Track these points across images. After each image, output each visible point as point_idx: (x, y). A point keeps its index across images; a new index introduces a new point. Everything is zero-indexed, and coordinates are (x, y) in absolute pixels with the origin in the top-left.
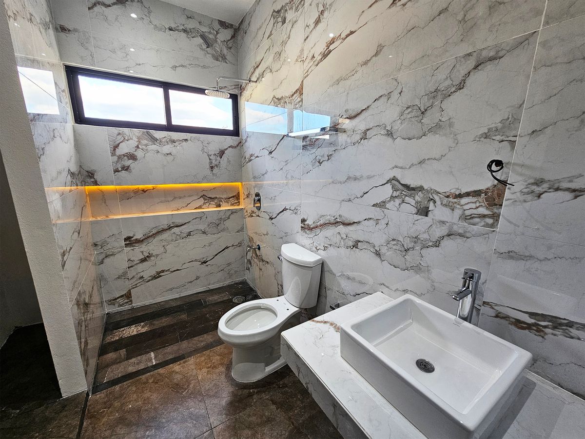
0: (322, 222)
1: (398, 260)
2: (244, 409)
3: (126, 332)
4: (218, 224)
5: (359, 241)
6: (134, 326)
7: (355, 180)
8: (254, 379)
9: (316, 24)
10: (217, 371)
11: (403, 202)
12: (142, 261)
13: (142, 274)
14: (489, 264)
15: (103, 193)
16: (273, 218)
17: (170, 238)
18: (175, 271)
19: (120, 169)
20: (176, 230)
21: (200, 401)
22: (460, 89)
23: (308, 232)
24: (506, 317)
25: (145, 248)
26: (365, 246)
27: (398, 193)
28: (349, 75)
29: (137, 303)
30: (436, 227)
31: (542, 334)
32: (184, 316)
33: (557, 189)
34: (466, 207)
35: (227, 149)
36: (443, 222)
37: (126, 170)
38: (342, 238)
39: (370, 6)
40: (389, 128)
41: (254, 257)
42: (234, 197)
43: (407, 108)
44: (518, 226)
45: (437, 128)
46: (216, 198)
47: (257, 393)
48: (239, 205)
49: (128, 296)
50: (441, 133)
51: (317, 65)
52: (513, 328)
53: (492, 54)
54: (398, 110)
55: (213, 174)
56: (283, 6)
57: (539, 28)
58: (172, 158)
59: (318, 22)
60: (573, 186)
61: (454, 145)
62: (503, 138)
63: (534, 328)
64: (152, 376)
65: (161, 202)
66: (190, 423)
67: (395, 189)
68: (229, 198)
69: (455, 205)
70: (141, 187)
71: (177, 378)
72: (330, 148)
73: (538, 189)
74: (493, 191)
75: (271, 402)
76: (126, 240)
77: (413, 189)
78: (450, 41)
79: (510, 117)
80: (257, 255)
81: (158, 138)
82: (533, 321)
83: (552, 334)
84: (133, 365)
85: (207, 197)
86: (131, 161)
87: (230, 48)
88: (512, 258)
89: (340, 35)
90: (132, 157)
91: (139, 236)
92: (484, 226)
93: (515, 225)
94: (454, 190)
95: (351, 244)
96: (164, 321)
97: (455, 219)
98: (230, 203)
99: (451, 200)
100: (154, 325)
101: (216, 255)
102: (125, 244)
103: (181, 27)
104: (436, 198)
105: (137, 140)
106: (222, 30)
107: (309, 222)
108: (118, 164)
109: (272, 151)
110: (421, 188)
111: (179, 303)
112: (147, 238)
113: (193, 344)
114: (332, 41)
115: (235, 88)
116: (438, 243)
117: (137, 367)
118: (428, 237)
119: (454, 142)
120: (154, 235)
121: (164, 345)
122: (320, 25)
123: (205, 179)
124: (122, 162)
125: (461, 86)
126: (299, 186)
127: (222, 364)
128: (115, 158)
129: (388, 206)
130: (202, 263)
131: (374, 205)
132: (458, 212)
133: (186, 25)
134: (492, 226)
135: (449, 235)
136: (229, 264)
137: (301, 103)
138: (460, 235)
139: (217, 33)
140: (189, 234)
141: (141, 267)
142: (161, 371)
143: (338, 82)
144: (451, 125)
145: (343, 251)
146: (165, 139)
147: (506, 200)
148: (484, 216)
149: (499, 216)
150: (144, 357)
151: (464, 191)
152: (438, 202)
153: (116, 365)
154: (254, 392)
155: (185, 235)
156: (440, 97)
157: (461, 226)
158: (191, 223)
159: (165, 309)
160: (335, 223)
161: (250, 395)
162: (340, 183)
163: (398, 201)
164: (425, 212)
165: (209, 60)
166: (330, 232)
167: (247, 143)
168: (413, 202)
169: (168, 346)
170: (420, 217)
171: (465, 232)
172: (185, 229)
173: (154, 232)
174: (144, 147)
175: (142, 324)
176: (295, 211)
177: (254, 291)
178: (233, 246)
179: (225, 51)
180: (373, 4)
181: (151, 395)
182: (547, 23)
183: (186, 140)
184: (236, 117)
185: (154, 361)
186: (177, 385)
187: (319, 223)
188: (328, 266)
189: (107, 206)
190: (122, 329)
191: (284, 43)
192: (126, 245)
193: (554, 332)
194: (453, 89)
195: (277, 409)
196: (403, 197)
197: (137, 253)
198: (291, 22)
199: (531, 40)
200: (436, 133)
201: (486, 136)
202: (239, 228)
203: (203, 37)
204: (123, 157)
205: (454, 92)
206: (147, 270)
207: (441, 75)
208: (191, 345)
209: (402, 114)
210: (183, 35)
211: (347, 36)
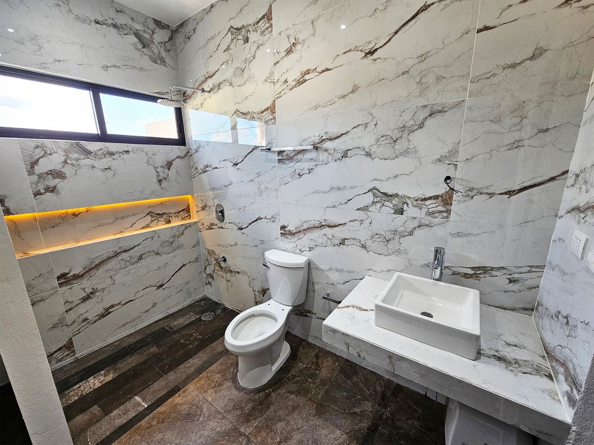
0: (305, 227)
1: (381, 248)
2: (268, 408)
3: (85, 388)
4: (172, 242)
5: (346, 239)
6: (92, 377)
7: (339, 190)
8: (264, 382)
9: (287, 53)
10: (225, 387)
11: (383, 205)
12: (84, 300)
13: (85, 316)
14: (447, 242)
15: (16, 224)
16: (243, 228)
17: (118, 266)
18: (127, 303)
19: (43, 191)
20: (125, 256)
21: (222, 419)
22: (421, 128)
23: (289, 237)
24: (458, 274)
25: (87, 284)
26: (352, 242)
27: (379, 199)
28: (327, 104)
29: (81, 352)
30: (410, 222)
31: (478, 278)
32: (154, 349)
33: (481, 193)
34: (429, 207)
35: (174, 159)
36: (415, 218)
37: (51, 191)
38: (328, 239)
39: (345, 53)
40: (368, 150)
41: (218, 271)
42: (183, 210)
43: (382, 136)
44: (462, 216)
45: (406, 153)
46: (165, 213)
47: (272, 391)
48: (190, 218)
49: (69, 346)
50: (409, 157)
51: (291, 89)
52: (463, 278)
53: (440, 108)
54: (374, 137)
55: (162, 188)
56: (243, 25)
57: (466, 98)
58: (112, 173)
59: (289, 52)
60: (489, 191)
61: (418, 165)
62: (450, 162)
63: (475, 276)
64: (153, 418)
65: (99, 226)
66: (222, 441)
67: (375, 196)
68: (179, 212)
69: (422, 206)
70: (71, 211)
71: (185, 409)
72: (310, 163)
73: (471, 194)
74: (446, 195)
75: (288, 394)
76: (59, 278)
77: (391, 196)
78: (412, 94)
79: (453, 149)
80: (221, 268)
81: (92, 151)
82: (474, 272)
83: (484, 277)
84: (118, 417)
85: (156, 215)
86: (57, 180)
87: (169, 51)
88: (460, 236)
89: (316, 69)
90: (58, 174)
91: (77, 270)
92: (442, 218)
93: (460, 216)
94: (421, 196)
95: (338, 242)
96: (132, 361)
97: (423, 215)
98: (180, 218)
99: (419, 202)
100: (119, 369)
101: (173, 276)
102: (59, 284)
103: (110, 22)
104: (409, 201)
105: (64, 154)
106: (157, 30)
107: (291, 228)
108: (38, 185)
109: (238, 163)
110: (397, 195)
111: (138, 338)
112: (89, 270)
113: (182, 372)
114: (308, 72)
115: (178, 94)
116: (411, 233)
117: (126, 416)
118: (404, 229)
119: (419, 163)
120: (97, 266)
121: (146, 385)
122: (291, 56)
123: (153, 194)
124: (46, 182)
125: (421, 126)
126: (276, 197)
127: (226, 379)
128: (35, 178)
129: (370, 209)
130: (158, 287)
131: (358, 210)
132: (424, 210)
133: (116, 20)
134: (447, 217)
135: (419, 227)
136: (187, 283)
137: (273, 121)
138: (427, 226)
139: (153, 33)
140: (140, 258)
141: (82, 308)
142: (161, 409)
143: (316, 108)
144: (416, 152)
145: (330, 249)
146: (101, 151)
147: (454, 201)
148: (442, 212)
149: (450, 211)
150: (128, 405)
151: (427, 196)
152: (410, 205)
153: (94, 426)
154: (270, 391)
155: (136, 260)
156: (406, 132)
157: (427, 220)
158: (141, 244)
159: (124, 348)
160: (320, 226)
161: (268, 395)
162: (324, 192)
163: (379, 205)
164: (401, 212)
165: (146, 62)
166: (315, 235)
167: (198, 153)
168: (391, 206)
169: (151, 384)
170: (397, 216)
171: (430, 223)
172: (135, 253)
173: (96, 263)
174: (74, 162)
175: (102, 372)
176: (273, 219)
177: (220, 304)
178: (190, 262)
179: (163, 54)
180: (347, 51)
181: (164, 435)
182: (470, 96)
183: (128, 151)
184: (180, 125)
185: (143, 404)
186: (189, 414)
187: (302, 228)
188: (315, 264)
189: (23, 239)
190: (76, 387)
191: (247, 61)
192: (61, 285)
193: (485, 276)
194: (416, 127)
195: (297, 396)
196: (383, 202)
197: (77, 291)
198: (256, 44)
199: (462, 104)
200: (405, 156)
201: (440, 160)
202: (194, 243)
203: (137, 35)
204: (45, 175)
205: (417, 129)
206: (92, 309)
207: (407, 116)
208: (179, 375)
209: (378, 140)
210: (113, 31)
211: (323, 71)
